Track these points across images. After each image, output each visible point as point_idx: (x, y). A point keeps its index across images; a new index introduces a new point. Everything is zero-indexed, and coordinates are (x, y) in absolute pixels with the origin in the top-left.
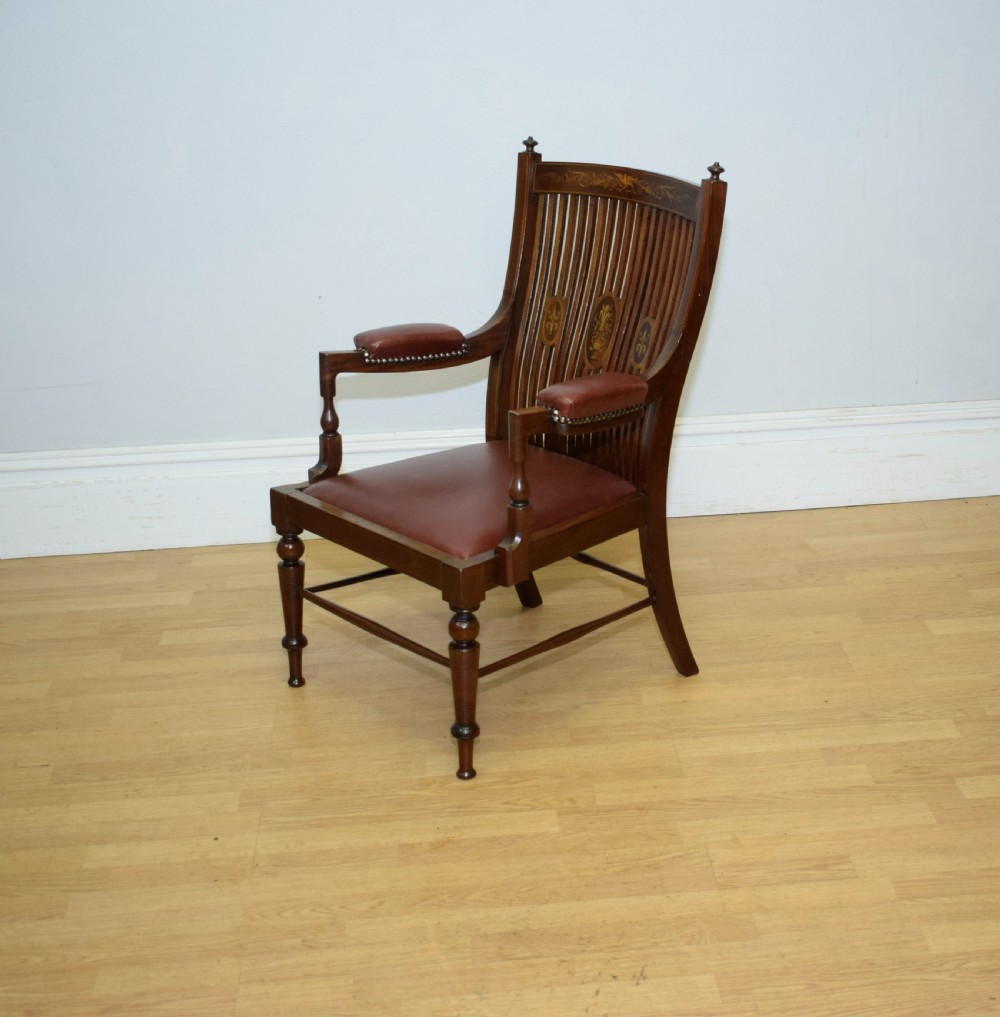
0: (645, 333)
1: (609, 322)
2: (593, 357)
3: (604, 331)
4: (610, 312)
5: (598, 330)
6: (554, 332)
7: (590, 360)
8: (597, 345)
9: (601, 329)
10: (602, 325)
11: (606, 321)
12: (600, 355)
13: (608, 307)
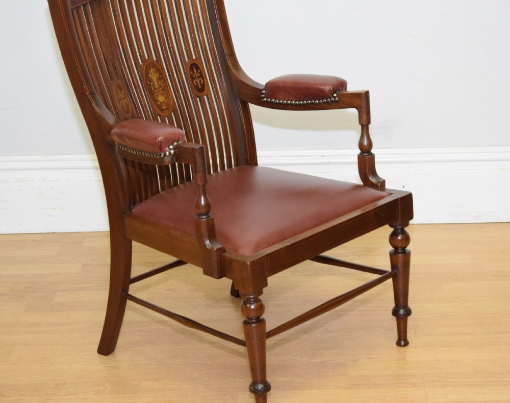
0: (195, 71)
1: (160, 79)
2: (164, 108)
3: (160, 87)
4: (156, 72)
5: (155, 89)
6: (127, 106)
7: (162, 110)
8: (161, 99)
9: (157, 86)
10: (156, 84)
11: (157, 80)
12: (168, 104)
13: (152, 69)
